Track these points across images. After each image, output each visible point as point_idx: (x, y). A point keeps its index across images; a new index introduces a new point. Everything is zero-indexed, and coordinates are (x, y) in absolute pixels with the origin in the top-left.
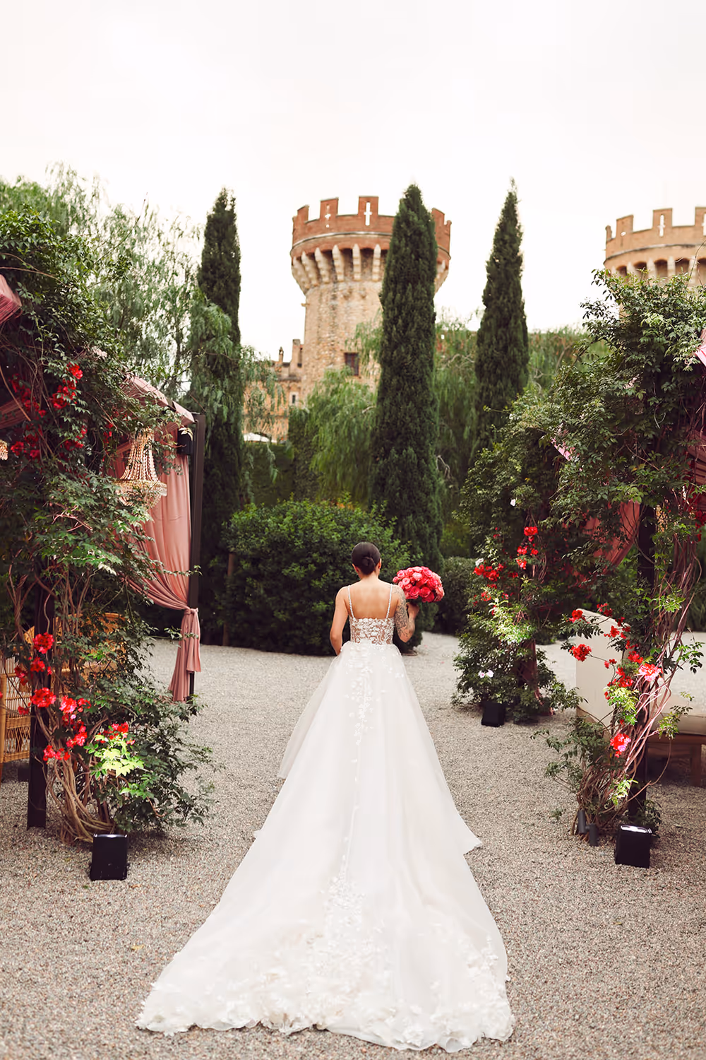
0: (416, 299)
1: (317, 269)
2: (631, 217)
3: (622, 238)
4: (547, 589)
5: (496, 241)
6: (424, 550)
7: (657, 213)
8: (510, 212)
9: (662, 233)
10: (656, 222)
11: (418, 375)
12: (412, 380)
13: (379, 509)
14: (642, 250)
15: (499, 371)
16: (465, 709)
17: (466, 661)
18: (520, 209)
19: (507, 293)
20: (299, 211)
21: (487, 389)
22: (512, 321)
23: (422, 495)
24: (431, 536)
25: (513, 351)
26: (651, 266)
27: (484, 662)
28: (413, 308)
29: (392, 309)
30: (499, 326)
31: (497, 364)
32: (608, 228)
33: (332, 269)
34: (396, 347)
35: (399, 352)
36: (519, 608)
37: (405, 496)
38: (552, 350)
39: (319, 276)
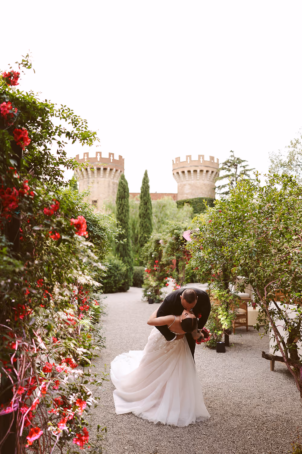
0: (125, 202)
1: (83, 174)
2: (179, 157)
3: (177, 163)
4: (161, 274)
5: (143, 182)
6: (129, 265)
7: (187, 156)
8: (146, 174)
9: (189, 162)
10: (187, 159)
11: (126, 221)
12: (125, 223)
13: (118, 256)
14: (183, 167)
15: (145, 216)
16: (144, 302)
17: (144, 291)
18: (148, 173)
19: (146, 196)
20: (76, 156)
21: (142, 221)
22: (148, 203)
23: (129, 252)
24: (131, 262)
25: (148, 211)
26: (186, 172)
27: (148, 291)
28: (124, 205)
29: (119, 205)
30: (144, 205)
31: (144, 215)
32: (173, 160)
33: (87, 174)
34: (120, 215)
35: (121, 216)
36: (155, 278)
37: (124, 252)
38: (158, 207)
39: (83, 176)
